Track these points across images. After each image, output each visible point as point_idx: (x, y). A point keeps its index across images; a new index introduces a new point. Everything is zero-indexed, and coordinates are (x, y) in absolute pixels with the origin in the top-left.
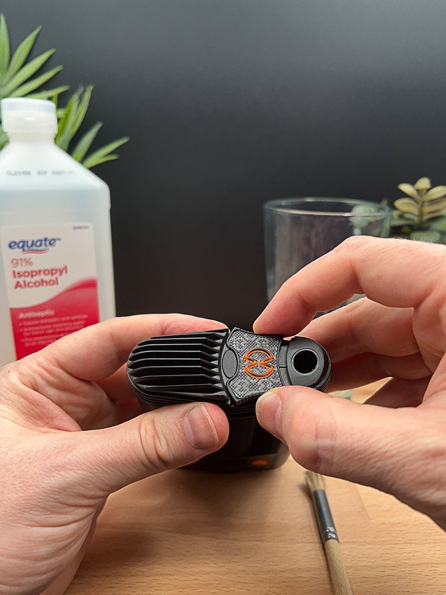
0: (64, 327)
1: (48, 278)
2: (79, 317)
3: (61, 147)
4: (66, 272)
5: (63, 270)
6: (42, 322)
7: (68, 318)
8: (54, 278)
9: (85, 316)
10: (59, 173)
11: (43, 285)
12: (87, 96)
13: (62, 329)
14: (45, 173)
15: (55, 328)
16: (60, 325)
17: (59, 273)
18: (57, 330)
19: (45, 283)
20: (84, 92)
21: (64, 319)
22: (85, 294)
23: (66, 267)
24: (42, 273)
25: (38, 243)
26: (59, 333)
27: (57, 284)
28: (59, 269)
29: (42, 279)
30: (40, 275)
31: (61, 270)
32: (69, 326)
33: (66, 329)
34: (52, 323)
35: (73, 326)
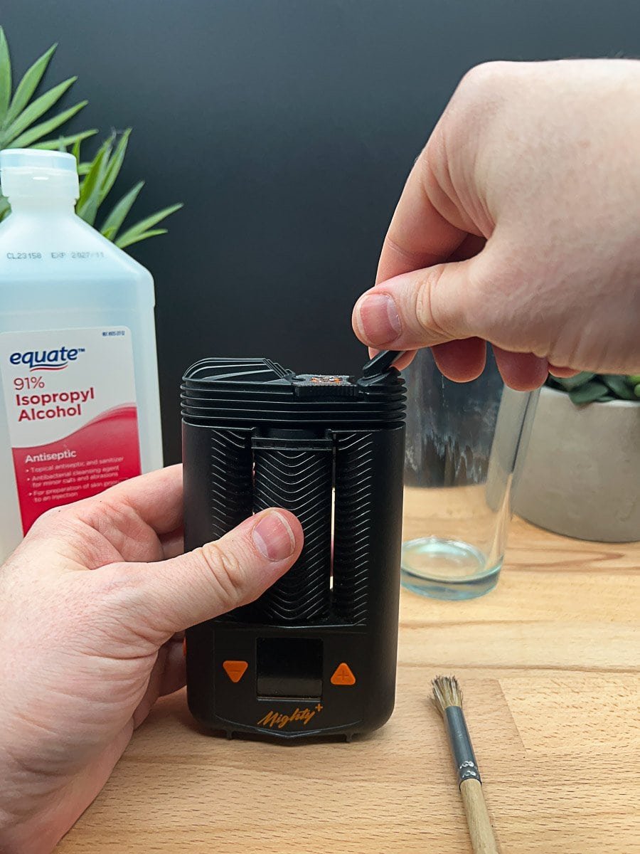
0: (90, 475)
1: (66, 405)
2: (111, 460)
3: (84, 219)
4: (92, 397)
5: (88, 392)
6: (58, 467)
7: (95, 462)
8: (74, 405)
9: (120, 459)
10: (81, 256)
11: (59, 416)
12: (123, 143)
13: (86, 478)
14: (62, 255)
15: (77, 477)
16: (84, 472)
17: (82, 398)
18: (80, 479)
19: (61, 412)
20: (119, 137)
21: (89, 463)
22: (120, 427)
23: (92, 389)
24: (57, 398)
25: (52, 356)
26: (83, 483)
27: (79, 413)
28: (82, 393)
29: (58, 407)
30: (54, 401)
31: (85, 394)
32: (96, 474)
33: (93, 477)
34: (72, 470)
35: (102, 473)
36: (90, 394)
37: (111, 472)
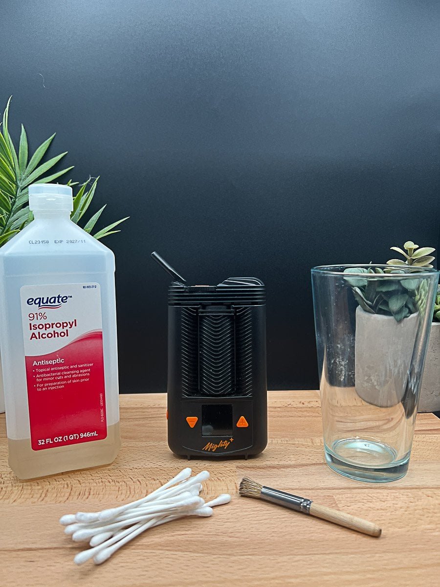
0: (72, 374)
1: (59, 330)
2: (85, 365)
3: (75, 223)
4: (76, 326)
5: (73, 322)
6: (52, 369)
7: (76, 366)
9: (91, 365)
10: (72, 242)
11: (55, 337)
12: (94, 185)
15: (64, 375)
17: (69, 326)
18: (65, 377)
19: (56, 335)
20: (93, 181)
22: (92, 344)
23: (75, 320)
24: (54, 326)
25: (52, 300)
26: (68, 379)
27: (67, 336)
28: (69, 322)
29: (54, 331)
30: (52, 327)
31: (71, 323)
32: (76, 374)
33: (74, 376)
34: (61, 371)
35: (80, 373)
36: (74, 323)
37: (85, 373)
